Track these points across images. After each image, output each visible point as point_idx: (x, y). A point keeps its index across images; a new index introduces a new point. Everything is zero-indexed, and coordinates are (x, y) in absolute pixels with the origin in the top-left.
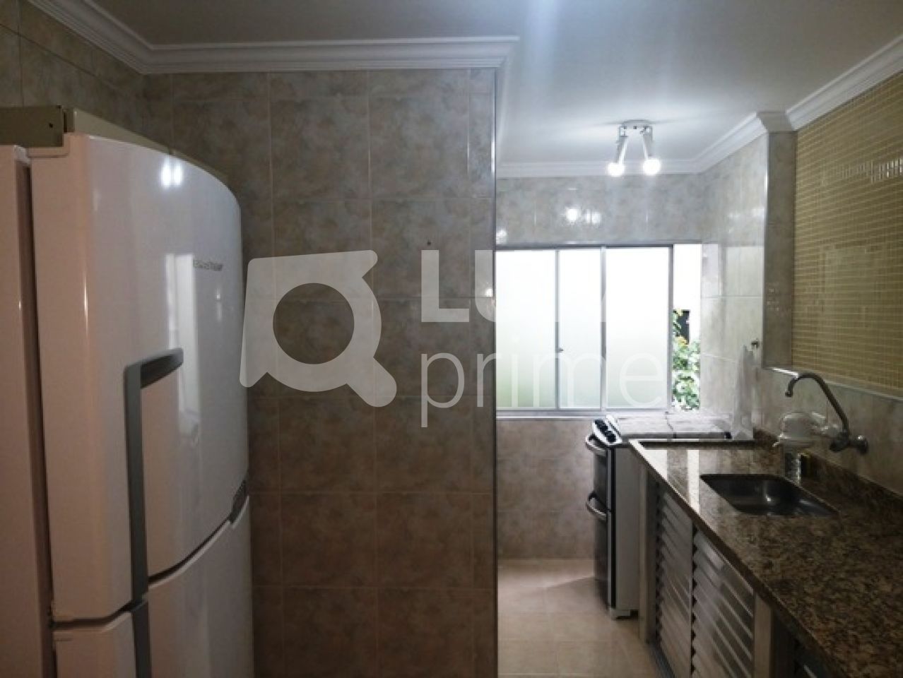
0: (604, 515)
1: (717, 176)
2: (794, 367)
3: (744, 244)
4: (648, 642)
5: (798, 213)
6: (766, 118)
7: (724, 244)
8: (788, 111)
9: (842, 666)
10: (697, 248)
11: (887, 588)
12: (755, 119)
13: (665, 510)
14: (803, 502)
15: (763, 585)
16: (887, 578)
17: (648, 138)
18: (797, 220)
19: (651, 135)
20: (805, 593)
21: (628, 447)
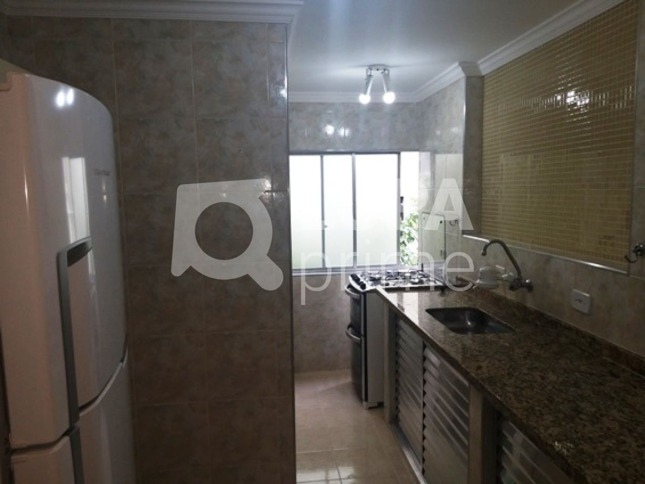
0: (359, 339)
1: (429, 105)
2: (482, 235)
3: (449, 152)
4: (391, 423)
6: (465, 66)
7: (434, 152)
8: (479, 62)
9: (535, 430)
11: (553, 378)
12: (456, 68)
13: (401, 333)
14: (491, 324)
15: (478, 381)
16: (553, 371)
17: (387, 77)
18: (484, 136)
19: (388, 75)
20: (505, 384)
21: (375, 291)
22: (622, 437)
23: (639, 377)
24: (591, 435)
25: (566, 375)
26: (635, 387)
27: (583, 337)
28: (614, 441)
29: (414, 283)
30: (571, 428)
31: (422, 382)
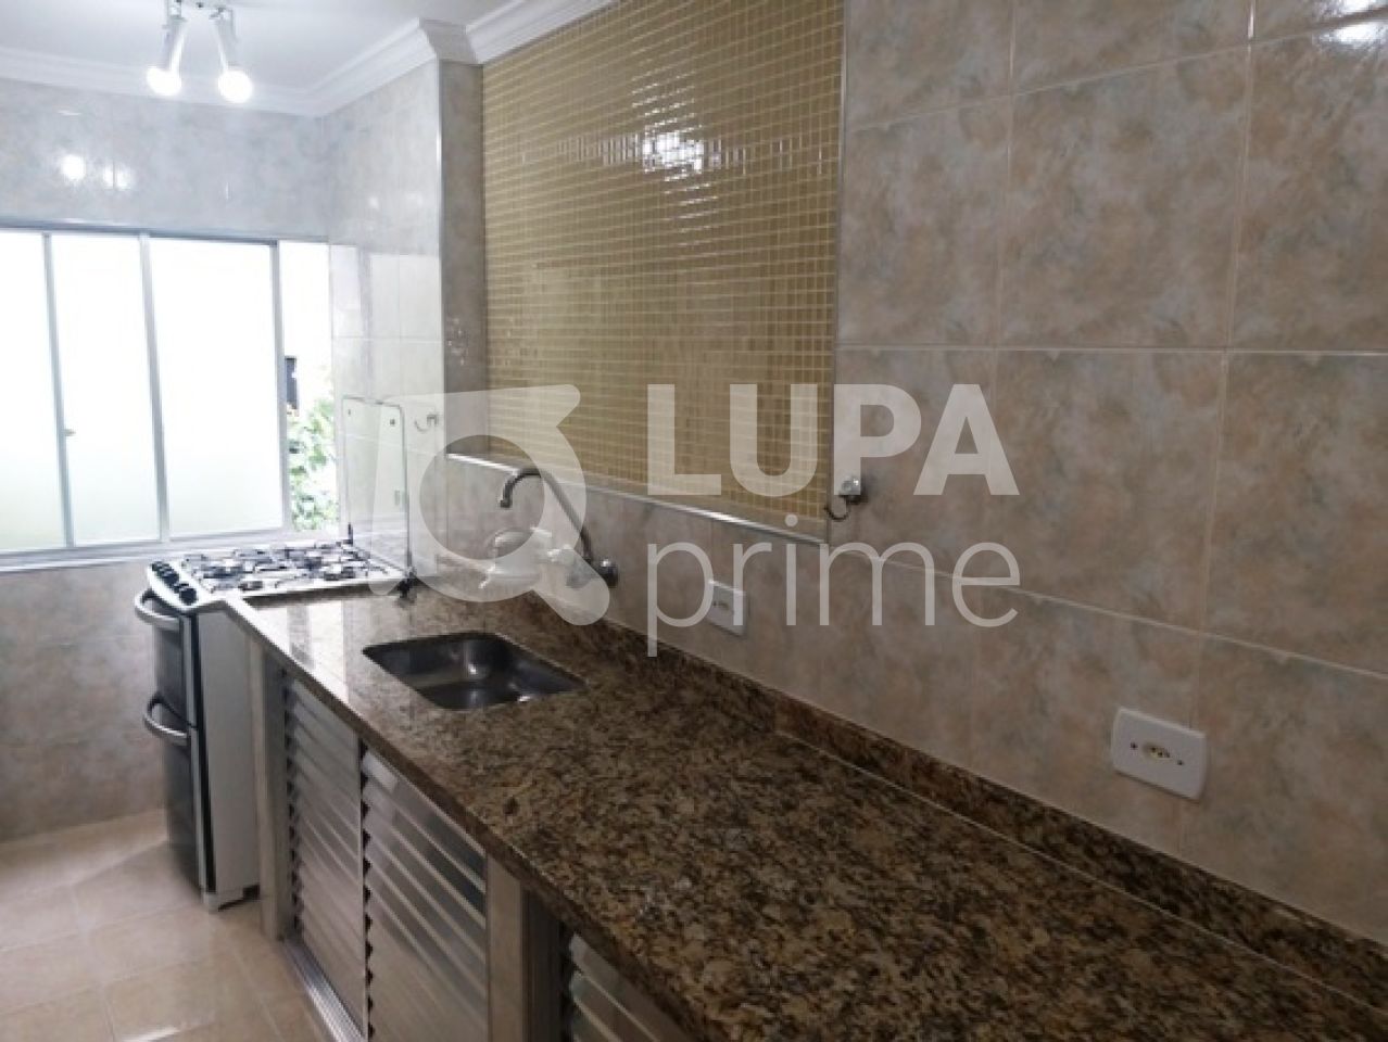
0: (183, 735)
1: (349, 127)
2: (494, 454)
3: (405, 251)
4: (281, 938)
5: (488, 206)
6: (434, 32)
7: (366, 249)
8: (470, 28)
9: (671, 982)
10: (319, 250)
11: (687, 807)
12: (416, 31)
13: (298, 711)
15: (511, 850)
16: (683, 787)
19: (231, 25)
20: (580, 848)
21: (221, 607)
22: (867, 957)
23: (857, 774)
24: (800, 967)
25: (712, 793)
26: (858, 803)
27: (733, 687)
28: (853, 974)
29: (329, 577)
30: (753, 952)
31: (358, 809)
